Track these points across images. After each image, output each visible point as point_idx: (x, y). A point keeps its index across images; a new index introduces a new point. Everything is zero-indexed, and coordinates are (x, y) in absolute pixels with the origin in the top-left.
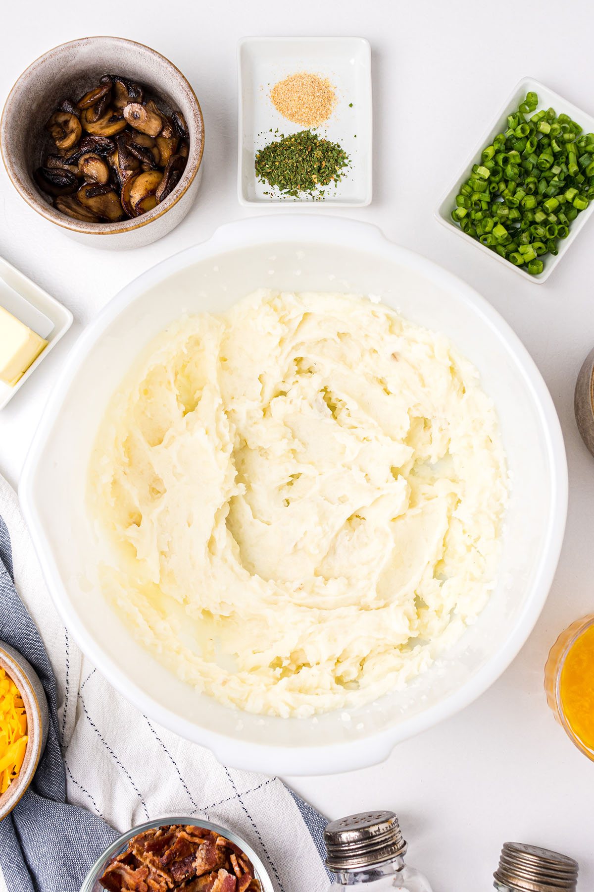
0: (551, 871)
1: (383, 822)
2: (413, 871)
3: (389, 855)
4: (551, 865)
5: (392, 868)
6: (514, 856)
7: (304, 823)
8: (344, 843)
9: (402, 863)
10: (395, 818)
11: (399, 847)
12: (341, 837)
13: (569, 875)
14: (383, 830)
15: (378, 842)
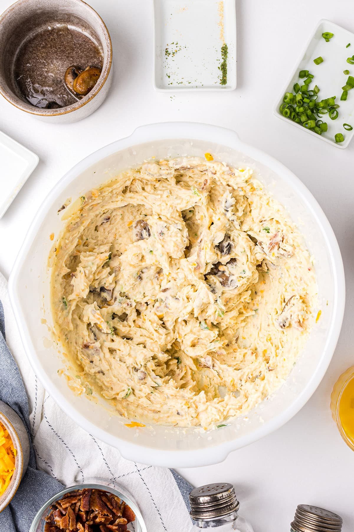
0: (325, 525)
1: (225, 491)
2: (242, 520)
3: (229, 511)
4: (325, 521)
5: (230, 518)
6: (304, 514)
7: (178, 488)
8: (201, 504)
9: (236, 515)
10: (232, 488)
11: (234, 506)
12: (199, 500)
13: (336, 526)
14: (225, 496)
15: (222, 504)
